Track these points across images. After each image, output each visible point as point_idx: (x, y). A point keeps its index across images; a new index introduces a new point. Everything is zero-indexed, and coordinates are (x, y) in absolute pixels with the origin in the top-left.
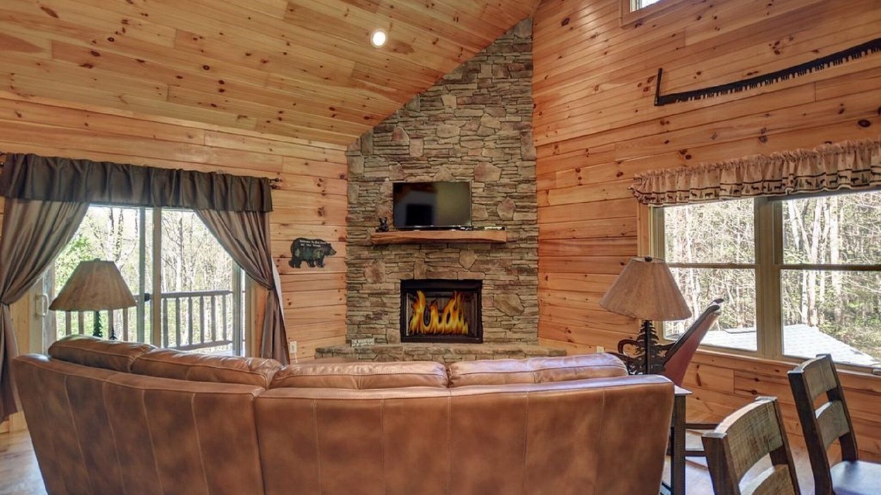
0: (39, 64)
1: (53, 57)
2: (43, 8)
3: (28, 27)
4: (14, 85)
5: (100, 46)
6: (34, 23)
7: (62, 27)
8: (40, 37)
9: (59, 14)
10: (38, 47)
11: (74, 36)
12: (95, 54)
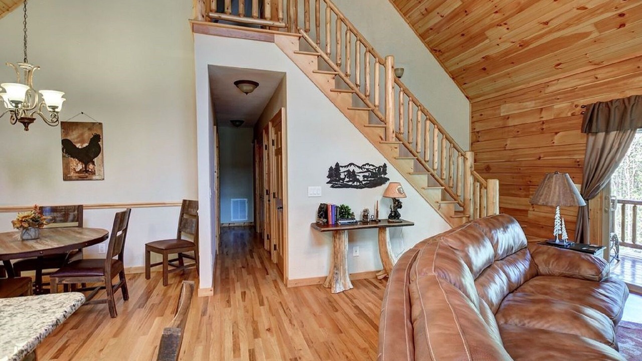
0: (595, 41)
1: (600, 33)
2: (578, 9)
3: (578, 24)
4: (590, 60)
5: (621, 8)
6: (578, 20)
7: (593, 12)
8: (586, 26)
9: (587, 6)
10: (588, 32)
11: (602, 13)
12: (622, 15)
